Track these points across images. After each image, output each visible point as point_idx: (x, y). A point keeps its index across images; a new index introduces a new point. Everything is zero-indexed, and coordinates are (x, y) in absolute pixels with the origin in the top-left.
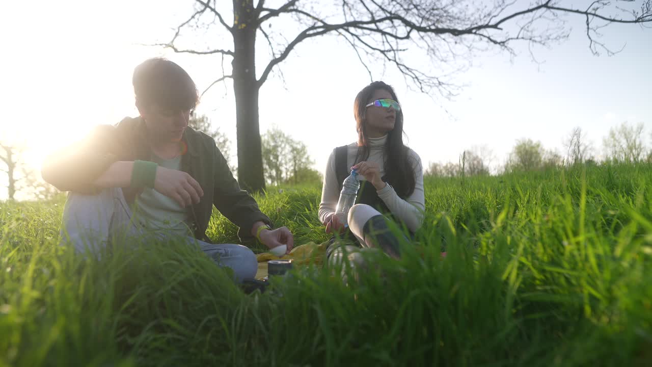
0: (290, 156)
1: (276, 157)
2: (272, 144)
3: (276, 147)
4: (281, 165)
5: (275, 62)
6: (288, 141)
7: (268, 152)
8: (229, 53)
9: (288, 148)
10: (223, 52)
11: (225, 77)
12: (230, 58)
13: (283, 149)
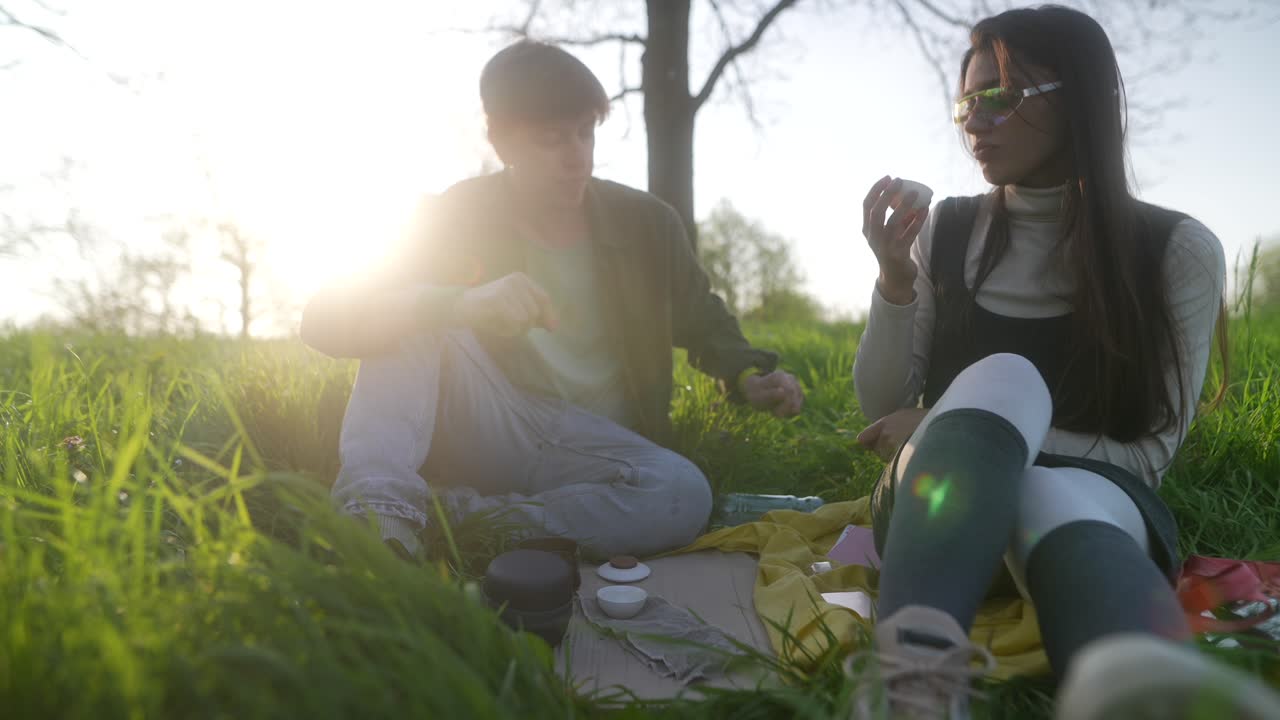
0: (755, 266)
1: (727, 267)
2: (720, 240)
3: (726, 248)
4: (736, 282)
5: (730, 55)
6: (753, 234)
7: (712, 256)
8: (636, 39)
9: (751, 250)
10: (623, 39)
11: (626, 91)
12: (636, 51)
13: (742, 251)
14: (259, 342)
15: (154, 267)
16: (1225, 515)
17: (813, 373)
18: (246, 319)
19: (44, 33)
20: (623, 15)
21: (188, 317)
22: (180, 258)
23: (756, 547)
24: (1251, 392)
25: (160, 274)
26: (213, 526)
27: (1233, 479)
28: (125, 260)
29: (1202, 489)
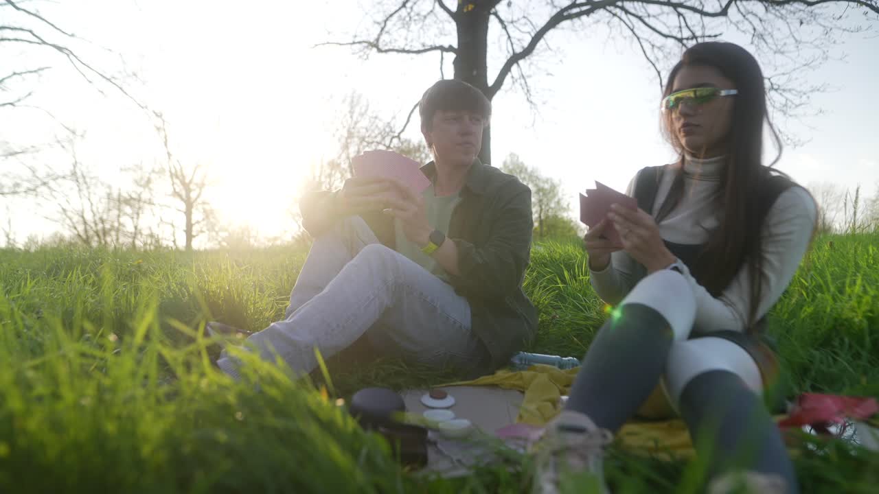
5: (515, 59)
8: (451, 49)
10: (442, 48)
12: (451, 57)
14: (198, 252)
15: (128, 202)
16: (829, 366)
17: (566, 273)
18: (190, 236)
19: (60, 49)
20: (442, 33)
21: (152, 236)
22: (145, 195)
23: (523, 388)
24: (850, 286)
25: (131, 206)
26: (188, 366)
27: (836, 343)
28: (109, 196)
29: (816, 349)
